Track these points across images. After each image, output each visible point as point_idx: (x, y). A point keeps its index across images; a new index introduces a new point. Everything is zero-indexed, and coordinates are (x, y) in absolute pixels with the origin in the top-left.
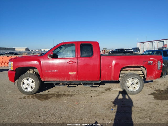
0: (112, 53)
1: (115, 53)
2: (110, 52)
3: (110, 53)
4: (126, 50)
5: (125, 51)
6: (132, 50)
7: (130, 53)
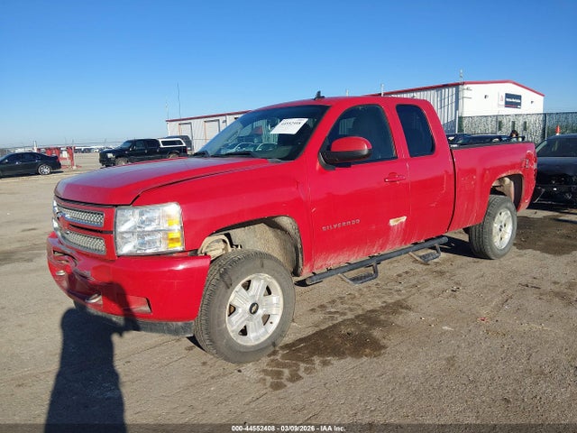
0: (117, 157)
1: (129, 155)
2: (110, 152)
3: (110, 155)
4: (164, 143)
5: (162, 146)
6: (184, 145)
7: (178, 154)
